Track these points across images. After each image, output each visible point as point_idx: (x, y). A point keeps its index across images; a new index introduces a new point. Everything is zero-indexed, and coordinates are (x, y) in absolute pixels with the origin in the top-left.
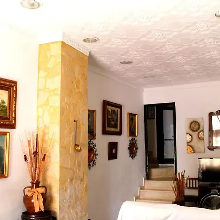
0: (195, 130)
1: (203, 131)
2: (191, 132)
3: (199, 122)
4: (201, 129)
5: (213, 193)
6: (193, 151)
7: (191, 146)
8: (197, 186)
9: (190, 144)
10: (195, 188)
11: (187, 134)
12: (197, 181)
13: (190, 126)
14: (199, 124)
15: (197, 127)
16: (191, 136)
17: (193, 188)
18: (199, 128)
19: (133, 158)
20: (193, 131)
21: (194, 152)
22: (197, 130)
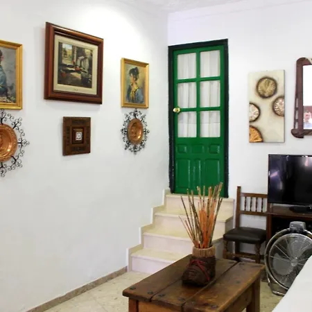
0: (266, 95)
1: (283, 97)
2: (258, 100)
3: (275, 78)
4: (279, 93)
5: (294, 228)
6: (260, 140)
7: (256, 129)
8: (265, 210)
9: (254, 124)
10: (261, 214)
11: (251, 103)
12: (266, 200)
13: (257, 87)
14: (275, 84)
15: (270, 89)
16: (258, 108)
17: (256, 214)
18: (275, 91)
19: (135, 150)
20: (263, 97)
21: (262, 141)
22: (270, 96)
